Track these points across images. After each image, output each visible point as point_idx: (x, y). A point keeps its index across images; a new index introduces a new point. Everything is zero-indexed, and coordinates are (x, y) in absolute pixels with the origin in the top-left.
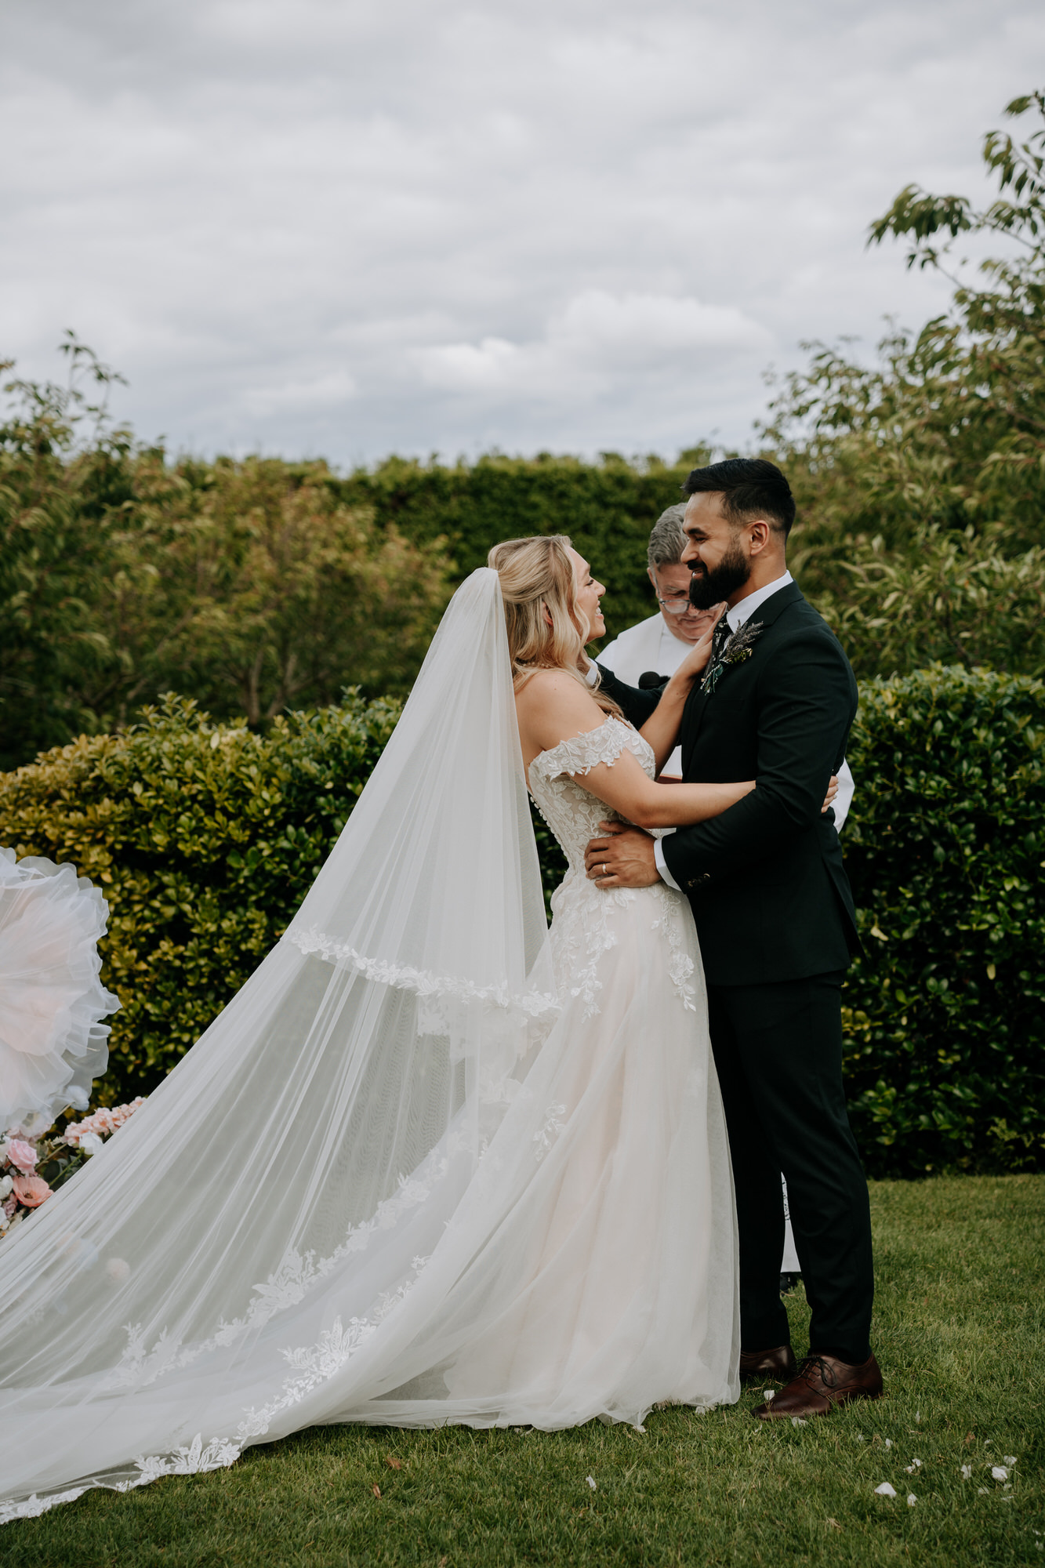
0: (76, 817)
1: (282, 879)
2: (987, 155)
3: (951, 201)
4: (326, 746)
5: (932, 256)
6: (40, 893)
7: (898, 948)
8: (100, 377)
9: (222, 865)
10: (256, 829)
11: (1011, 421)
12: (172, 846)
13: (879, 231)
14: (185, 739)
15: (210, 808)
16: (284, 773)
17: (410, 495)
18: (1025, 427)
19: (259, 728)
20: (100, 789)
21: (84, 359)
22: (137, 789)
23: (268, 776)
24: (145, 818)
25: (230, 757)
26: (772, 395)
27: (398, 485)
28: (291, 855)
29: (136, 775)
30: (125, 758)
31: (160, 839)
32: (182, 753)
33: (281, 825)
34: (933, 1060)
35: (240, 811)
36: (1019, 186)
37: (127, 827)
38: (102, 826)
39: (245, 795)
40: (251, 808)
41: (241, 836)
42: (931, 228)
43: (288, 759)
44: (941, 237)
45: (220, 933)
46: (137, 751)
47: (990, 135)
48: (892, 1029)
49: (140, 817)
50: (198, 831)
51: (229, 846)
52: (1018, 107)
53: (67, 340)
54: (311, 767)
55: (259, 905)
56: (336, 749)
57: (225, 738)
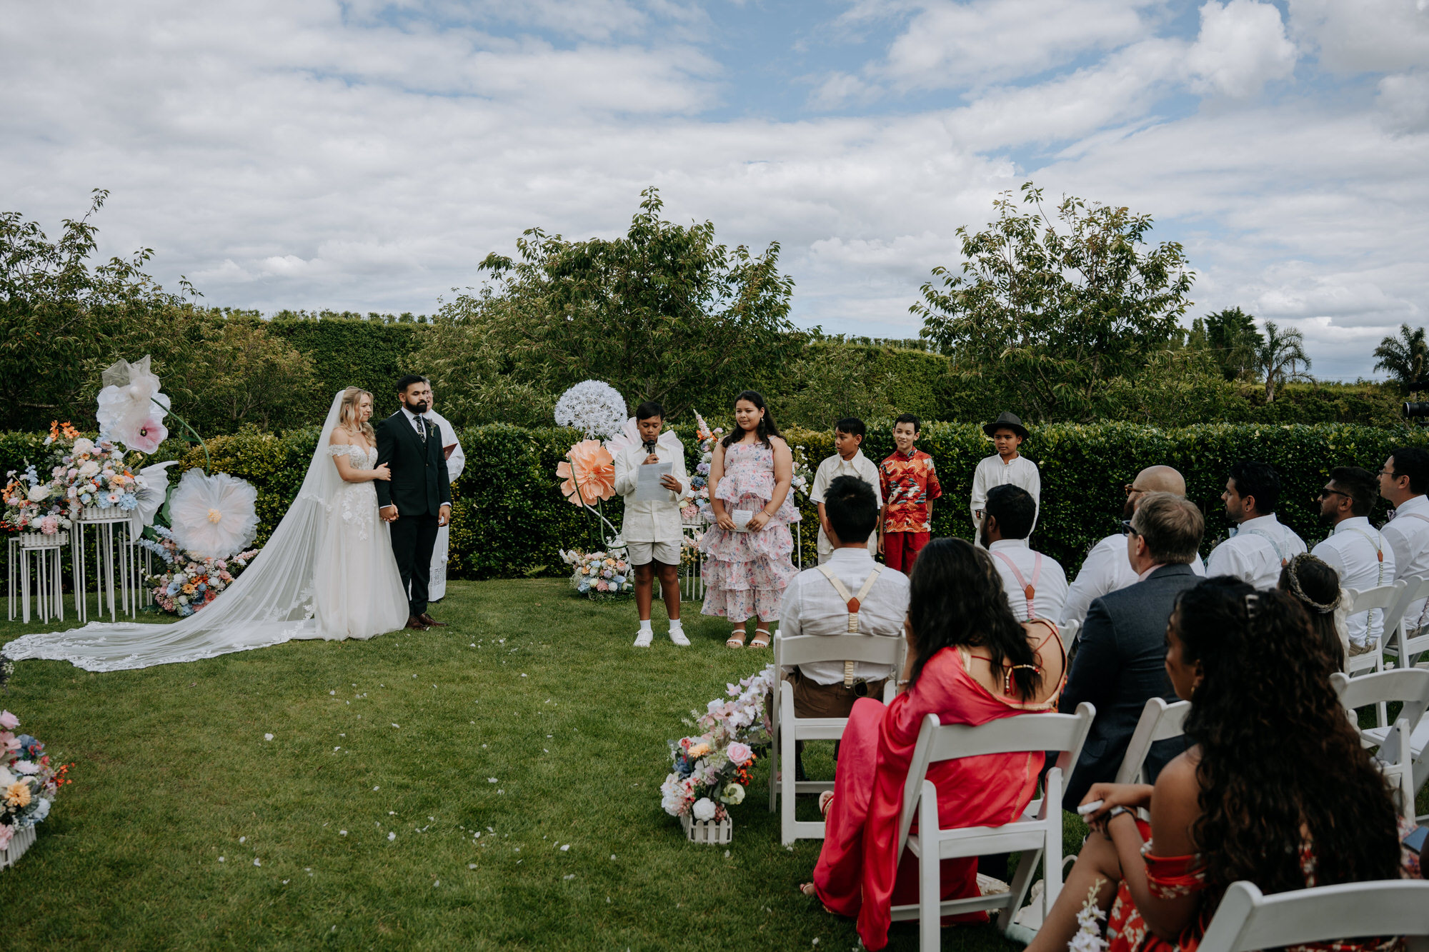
0: (218, 462)
1: (285, 484)
2: (518, 245)
3: (506, 258)
4: (300, 441)
5: (500, 275)
6: (237, 487)
7: (482, 510)
8: (193, 293)
9: (265, 479)
10: (277, 468)
11: (524, 334)
12: (250, 472)
13: (482, 267)
14: (254, 438)
15: (262, 461)
16: (287, 450)
17: (295, 329)
18: (528, 337)
19: (278, 435)
20: (226, 453)
21: (188, 286)
22: (239, 454)
23: (282, 450)
24: (241, 463)
25: (269, 444)
26: (441, 306)
27: (290, 325)
28: (288, 477)
29: (238, 449)
30: (234, 444)
31: (246, 470)
32: (253, 443)
33: (285, 467)
34: (491, 545)
35: (272, 462)
36: (528, 257)
37: (234, 466)
38: (227, 465)
39: (274, 457)
40: (276, 461)
41: (272, 470)
42: (499, 267)
43: (287, 445)
44: (502, 270)
45: (264, 501)
46: (238, 441)
47: (519, 239)
48: (478, 535)
49: (239, 463)
50: (258, 468)
51: (268, 473)
52: (528, 232)
53: (182, 279)
54: (297, 449)
55: (277, 492)
56: (304, 443)
57: (268, 438)
